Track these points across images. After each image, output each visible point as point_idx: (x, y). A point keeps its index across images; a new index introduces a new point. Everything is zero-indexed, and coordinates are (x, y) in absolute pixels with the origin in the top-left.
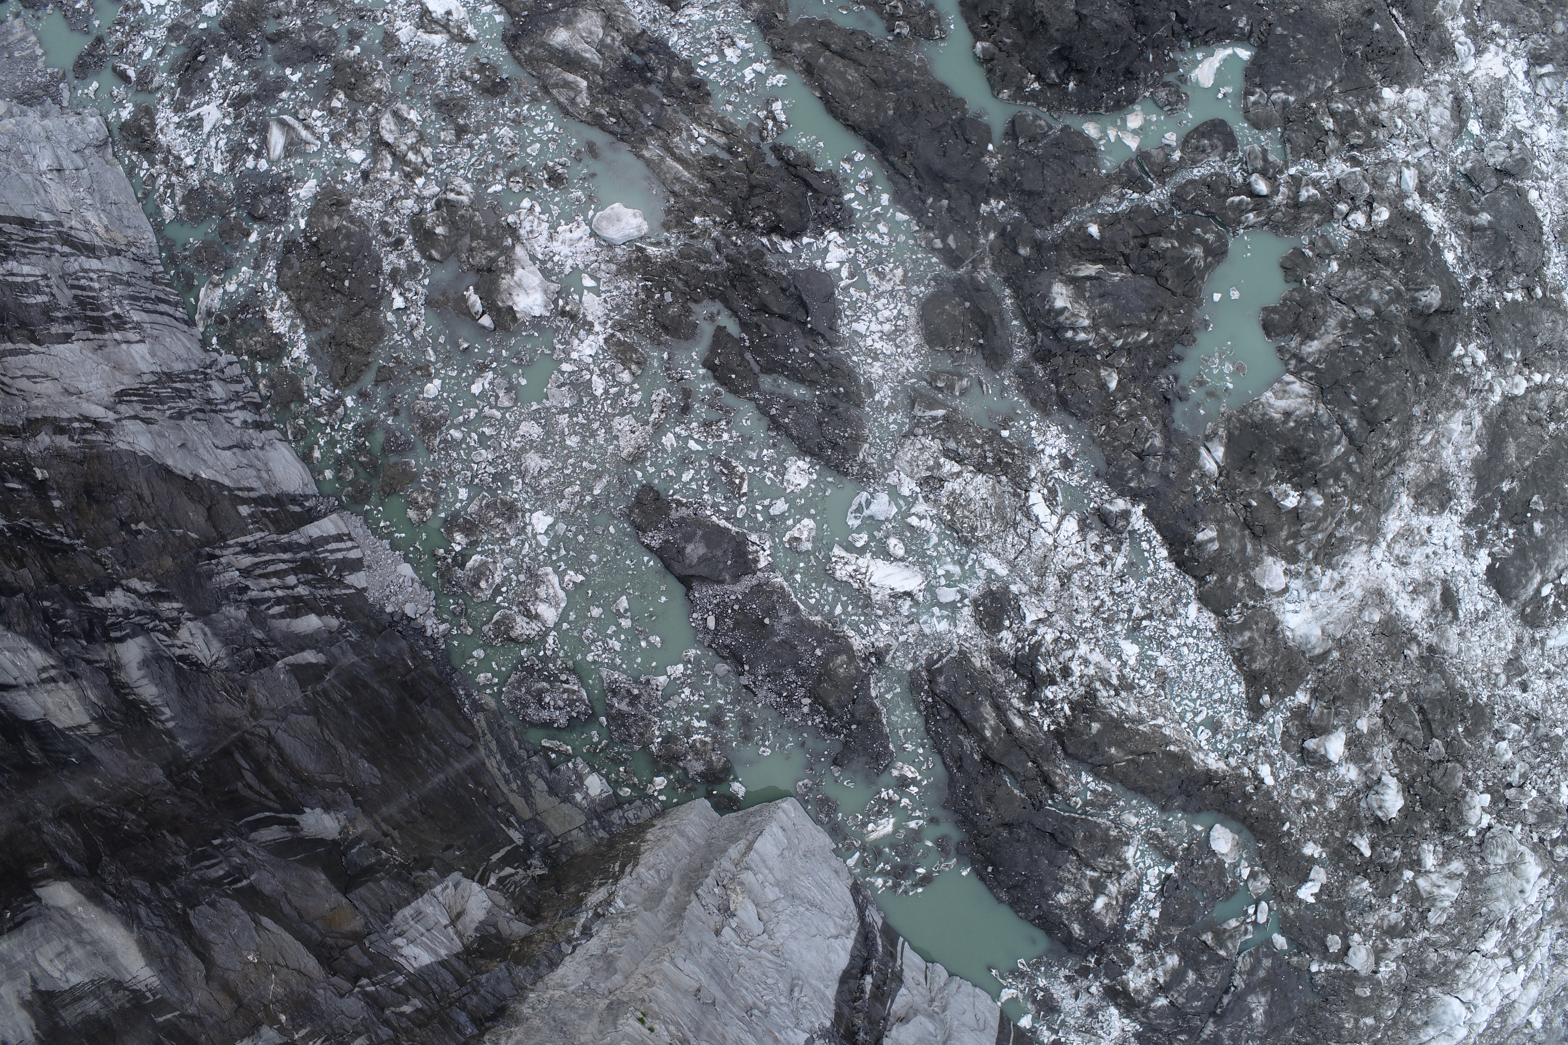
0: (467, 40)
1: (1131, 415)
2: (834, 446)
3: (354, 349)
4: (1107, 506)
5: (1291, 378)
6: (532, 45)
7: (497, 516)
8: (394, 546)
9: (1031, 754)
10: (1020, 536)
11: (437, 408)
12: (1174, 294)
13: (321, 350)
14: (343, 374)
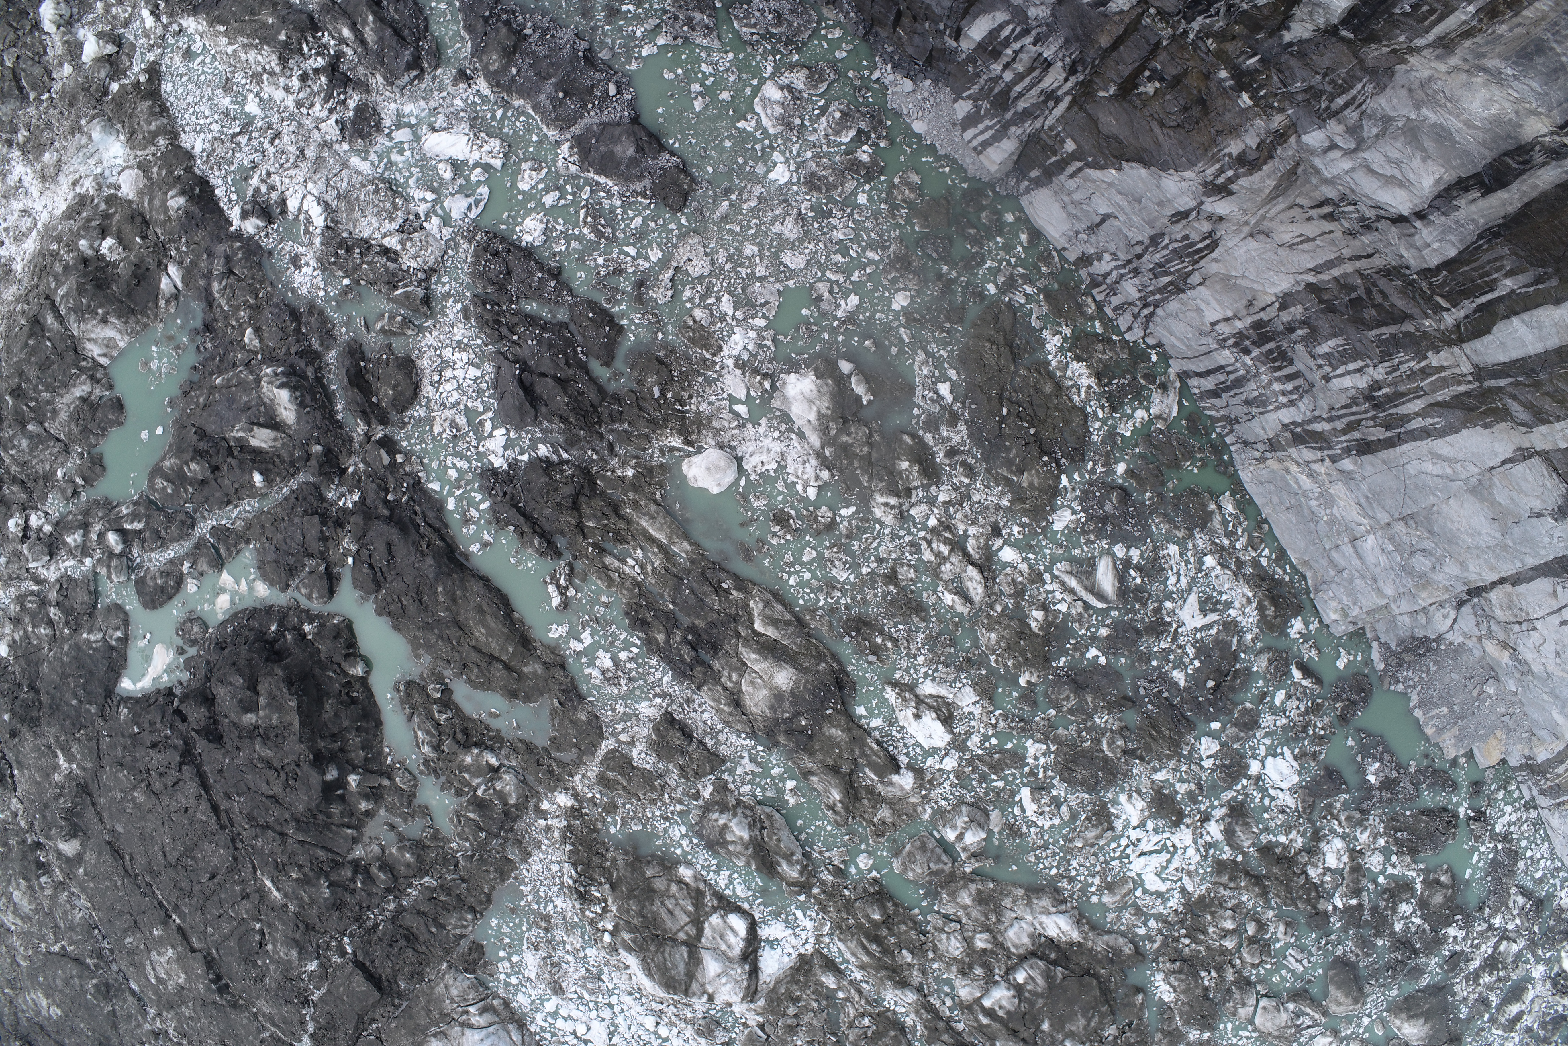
0: (895, 684)
1: (237, 309)
2: (496, 254)
3: (989, 340)
4: (262, 225)
5: (102, 361)
6: (818, 672)
7: (826, 178)
8: (932, 149)
9: (338, 9)
10: (335, 188)
11: (894, 281)
12: (194, 425)
13: (1028, 343)
14: (1001, 317)
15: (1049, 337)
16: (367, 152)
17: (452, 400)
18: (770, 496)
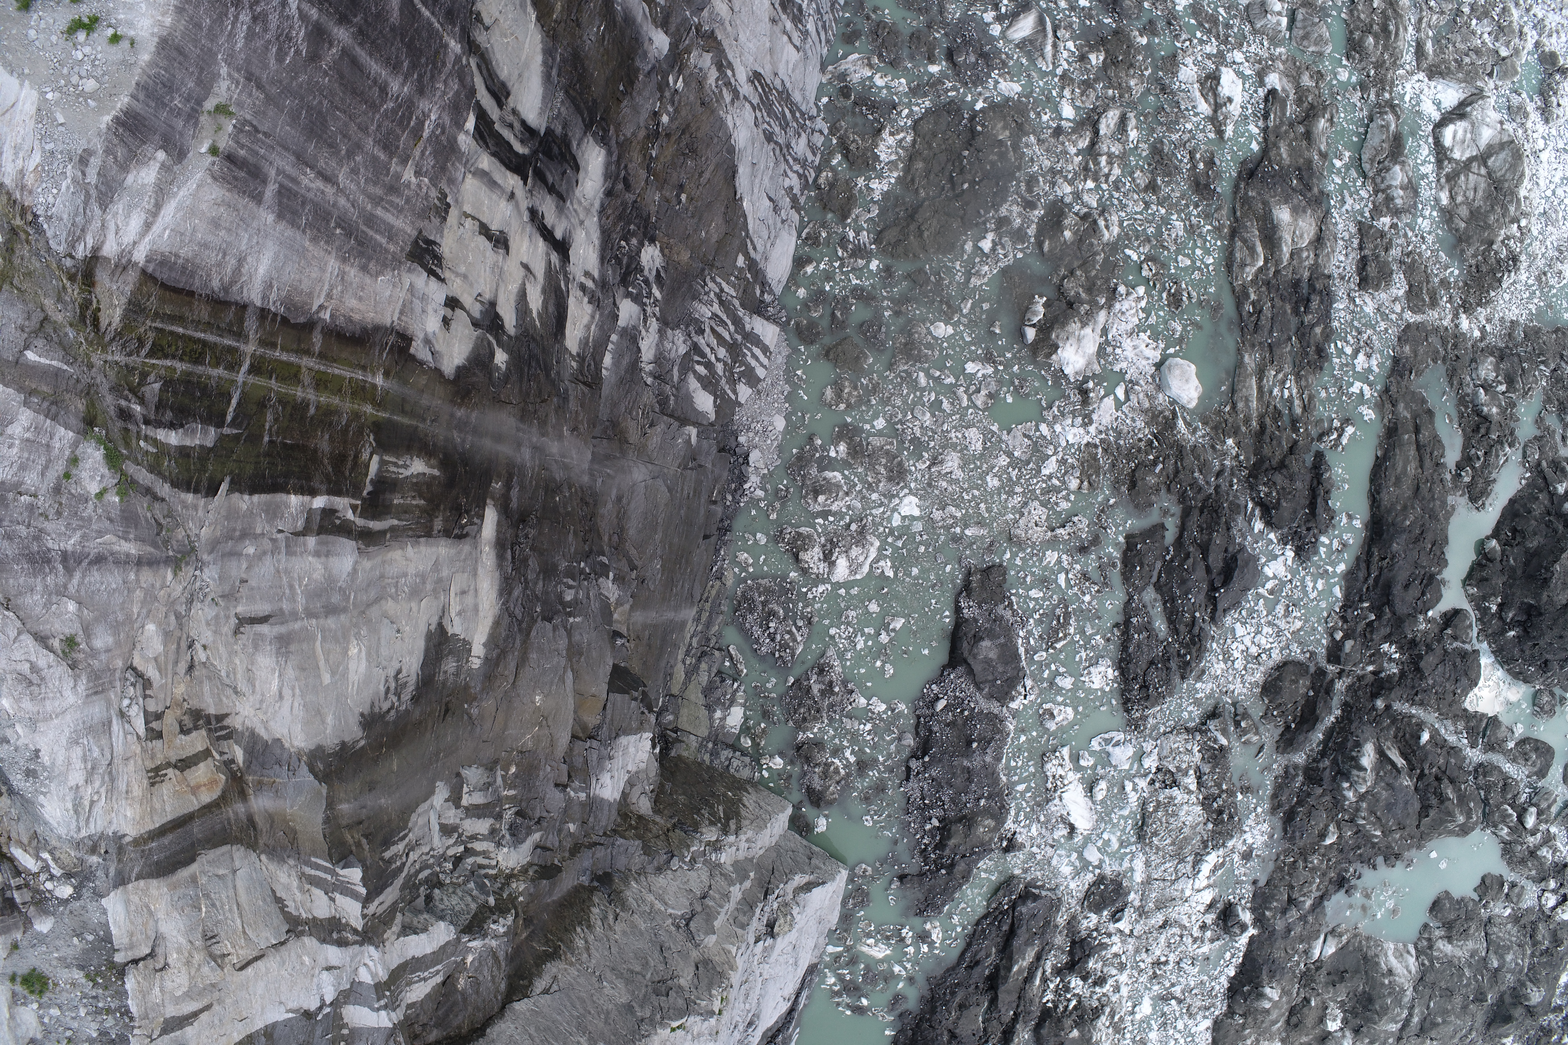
0: (1220, 133)
1: (1314, 870)
2: (1145, 687)
3: (921, 236)
4: (1239, 909)
5: (1413, 952)
6: (1259, 194)
7: (885, 467)
9: (1021, 1008)
10: (1176, 871)
11: (929, 346)
12: (1418, 826)
13: (896, 206)
14: (893, 241)
15: (877, 192)
16: (1126, 872)
17: (1270, 631)
18: (1166, 322)
